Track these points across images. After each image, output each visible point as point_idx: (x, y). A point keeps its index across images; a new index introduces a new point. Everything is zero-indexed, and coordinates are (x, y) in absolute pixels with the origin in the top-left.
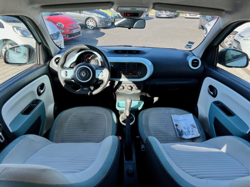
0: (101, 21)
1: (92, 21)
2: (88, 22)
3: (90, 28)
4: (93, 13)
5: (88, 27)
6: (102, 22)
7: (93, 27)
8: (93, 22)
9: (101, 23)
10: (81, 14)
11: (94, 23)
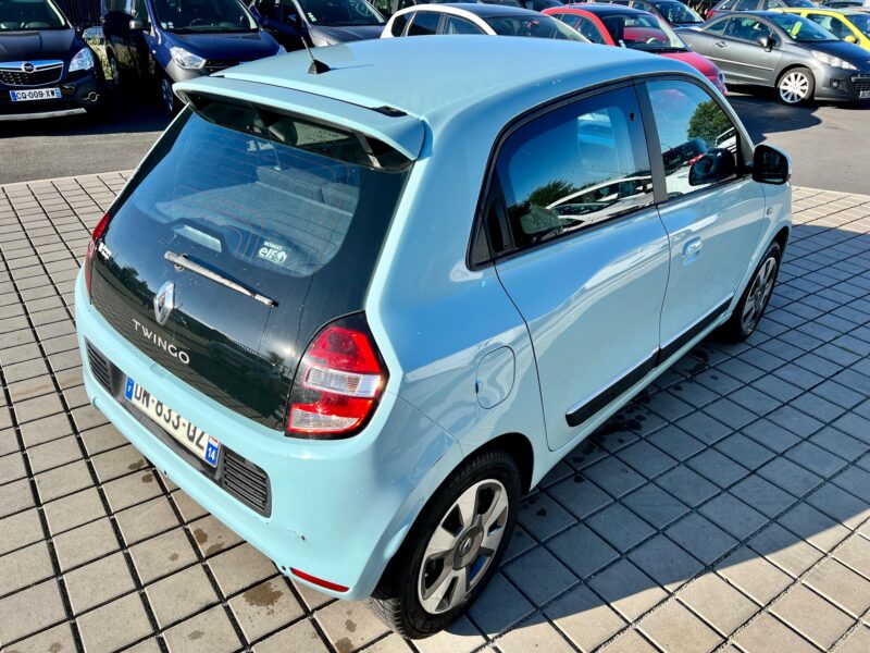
0: (832, 80)
1: (802, 78)
2: (786, 80)
3: (788, 100)
4: (814, 53)
5: (783, 95)
6: (835, 84)
7: (799, 97)
8: (803, 81)
9: (830, 85)
10: (773, 52)
11: (805, 84)
